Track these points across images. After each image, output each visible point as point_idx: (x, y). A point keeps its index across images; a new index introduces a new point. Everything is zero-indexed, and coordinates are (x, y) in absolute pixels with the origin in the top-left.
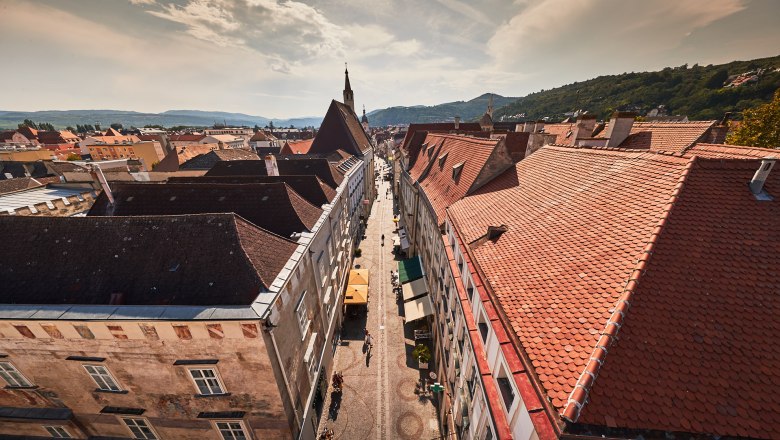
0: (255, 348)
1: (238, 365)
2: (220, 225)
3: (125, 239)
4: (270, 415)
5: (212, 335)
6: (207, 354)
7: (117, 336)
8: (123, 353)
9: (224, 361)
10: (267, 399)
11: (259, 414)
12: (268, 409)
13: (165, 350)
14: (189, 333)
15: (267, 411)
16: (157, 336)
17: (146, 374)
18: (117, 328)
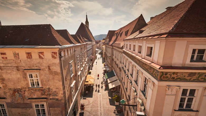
0: (55, 64)
1: (48, 72)
2: (45, 27)
3: (10, 32)
4: (57, 99)
5: (40, 57)
6: (37, 66)
7: (3, 58)
8: (4, 67)
9: (43, 70)
10: (57, 90)
11: (53, 99)
12: (57, 96)
13: (21, 64)
14: (31, 56)
15: (57, 97)
16: (19, 58)
17: (11, 77)
18: (4, 54)
